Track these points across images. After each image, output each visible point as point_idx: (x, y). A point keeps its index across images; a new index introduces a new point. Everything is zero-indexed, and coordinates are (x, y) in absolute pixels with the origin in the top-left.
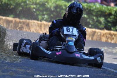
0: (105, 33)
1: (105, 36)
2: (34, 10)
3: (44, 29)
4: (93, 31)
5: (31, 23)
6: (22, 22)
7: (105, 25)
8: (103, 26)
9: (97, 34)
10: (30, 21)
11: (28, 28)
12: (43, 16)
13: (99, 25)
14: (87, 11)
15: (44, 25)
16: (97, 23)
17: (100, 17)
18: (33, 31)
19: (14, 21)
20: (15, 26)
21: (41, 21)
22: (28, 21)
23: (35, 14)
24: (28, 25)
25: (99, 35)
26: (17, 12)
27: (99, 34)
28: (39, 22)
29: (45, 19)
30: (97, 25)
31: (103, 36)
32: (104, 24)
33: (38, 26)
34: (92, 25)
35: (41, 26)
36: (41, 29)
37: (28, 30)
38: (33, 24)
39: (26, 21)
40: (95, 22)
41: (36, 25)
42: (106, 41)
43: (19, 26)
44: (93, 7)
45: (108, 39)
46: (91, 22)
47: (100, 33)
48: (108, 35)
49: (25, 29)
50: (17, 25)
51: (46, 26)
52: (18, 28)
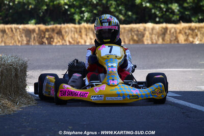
0: (183, 29)
1: (183, 32)
2: (66, 7)
3: (86, 35)
5: (64, 28)
6: (50, 28)
7: (180, 15)
8: (178, 17)
9: (170, 31)
10: (63, 26)
11: (61, 37)
12: (82, 15)
13: (171, 16)
15: (85, 28)
16: (168, 13)
18: (69, 42)
19: (37, 29)
20: (40, 38)
21: (79, 23)
22: (59, 26)
23: (69, 13)
24: (59, 33)
25: (173, 33)
26: (40, 13)
27: (173, 30)
28: (77, 26)
29: (85, 19)
30: (168, 16)
31: (180, 32)
32: (178, 13)
33: (77, 32)
34: (160, 18)
35: (80, 32)
36: (81, 36)
37: (60, 41)
38: (67, 30)
39: (56, 27)
40: (164, 13)
41: (72, 31)
43: (47, 36)
45: (188, 36)
46: (158, 13)
47: (175, 28)
48: (187, 31)
49: (57, 39)
50: (43, 35)
51: (88, 29)
52: (45, 39)
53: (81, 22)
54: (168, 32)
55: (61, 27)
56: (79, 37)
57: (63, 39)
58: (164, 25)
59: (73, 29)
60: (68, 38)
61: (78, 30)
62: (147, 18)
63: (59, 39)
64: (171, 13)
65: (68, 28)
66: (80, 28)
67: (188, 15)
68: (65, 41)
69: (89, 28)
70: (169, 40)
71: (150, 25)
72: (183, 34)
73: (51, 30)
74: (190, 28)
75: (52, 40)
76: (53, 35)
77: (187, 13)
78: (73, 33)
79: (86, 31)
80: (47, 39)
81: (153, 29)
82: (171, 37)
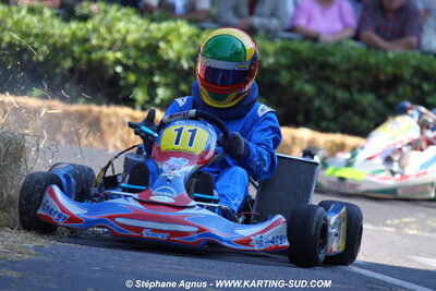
4: (334, 143)
14: (312, 68)
17: (360, 91)
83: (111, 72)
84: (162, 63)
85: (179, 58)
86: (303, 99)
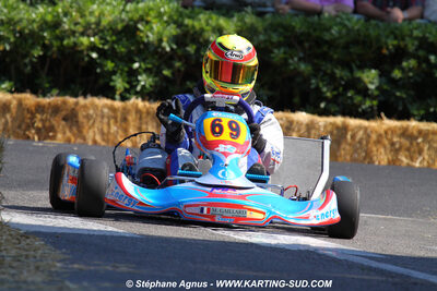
0: (386, 133)
2: (94, 55)
4: (333, 124)
5: (85, 106)
6: (49, 103)
7: (382, 98)
8: (375, 103)
9: (353, 137)
10: (81, 100)
11: (75, 129)
13: (358, 99)
14: (306, 45)
15: (138, 111)
17: (362, 68)
18: (95, 142)
19: (14, 104)
20: (19, 127)
21: (123, 99)
22: (71, 100)
23: (98, 70)
24: (71, 118)
25: (360, 142)
26: (25, 66)
27: (361, 133)
28: (118, 104)
29: (139, 88)
30: (351, 98)
31: (378, 142)
32: (376, 93)
33: (115, 118)
34: (328, 101)
35: (125, 119)
36: (126, 130)
38: (91, 112)
39: (64, 103)
40: (341, 89)
41: (103, 115)
42: (389, 162)
44: (328, 29)
45: (397, 151)
46: (325, 89)
47: (366, 129)
48: (395, 139)
49: (64, 133)
50: (29, 121)
51: (144, 115)
52: (33, 131)
53: (128, 95)
54: (349, 137)
55: (77, 104)
56: (120, 132)
57: (80, 133)
58: (339, 120)
59: (106, 110)
60: (92, 134)
61: (119, 115)
62: (296, 100)
63: (68, 134)
64: (358, 92)
65: (95, 107)
66: (126, 111)
67: (400, 98)
68: (84, 139)
69: (148, 113)
70: (348, 157)
71: (302, 117)
72: (385, 147)
73: (50, 111)
74: (404, 133)
75: (51, 134)
76: (54, 122)
77: (398, 94)
78: (106, 120)
79: (141, 118)
80: (38, 131)
81: (310, 127)
82: (356, 151)
83: (86, 59)
84: (142, 46)
85: (161, 41)
86: (299, 80)
